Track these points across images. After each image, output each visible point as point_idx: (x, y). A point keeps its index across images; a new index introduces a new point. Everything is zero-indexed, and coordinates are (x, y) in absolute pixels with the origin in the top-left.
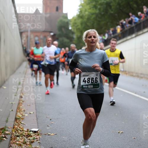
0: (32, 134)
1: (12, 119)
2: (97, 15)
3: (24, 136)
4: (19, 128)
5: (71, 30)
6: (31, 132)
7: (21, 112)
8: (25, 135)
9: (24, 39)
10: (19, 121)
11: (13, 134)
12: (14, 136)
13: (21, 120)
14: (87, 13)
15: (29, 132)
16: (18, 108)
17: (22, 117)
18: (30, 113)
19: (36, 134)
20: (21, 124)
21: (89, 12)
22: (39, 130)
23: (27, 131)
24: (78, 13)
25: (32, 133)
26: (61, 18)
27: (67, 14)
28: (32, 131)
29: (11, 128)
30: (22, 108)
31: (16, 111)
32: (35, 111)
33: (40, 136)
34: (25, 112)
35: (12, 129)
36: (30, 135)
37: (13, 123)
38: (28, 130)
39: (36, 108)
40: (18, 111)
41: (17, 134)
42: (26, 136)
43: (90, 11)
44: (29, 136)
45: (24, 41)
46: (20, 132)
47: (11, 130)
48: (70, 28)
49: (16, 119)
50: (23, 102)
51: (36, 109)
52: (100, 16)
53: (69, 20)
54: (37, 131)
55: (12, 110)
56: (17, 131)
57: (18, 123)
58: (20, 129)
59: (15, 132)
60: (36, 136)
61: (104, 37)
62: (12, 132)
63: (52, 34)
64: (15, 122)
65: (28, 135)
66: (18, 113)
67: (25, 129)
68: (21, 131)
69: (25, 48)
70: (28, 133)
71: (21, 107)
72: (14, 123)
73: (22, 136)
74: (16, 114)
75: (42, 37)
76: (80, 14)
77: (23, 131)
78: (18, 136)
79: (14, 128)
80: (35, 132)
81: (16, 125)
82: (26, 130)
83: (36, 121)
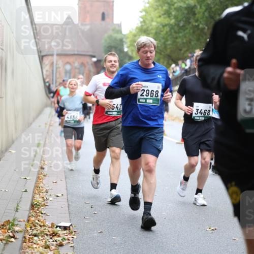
0: (59, 232)
1: (25, 206)
2: (172, 27)
3: (47, 235)
4: (37, 221)
5: (127, 53)
6: (58, 228)
7: (41, 194)
8: (48, 233)
9: (47, 68)
10: (38, 210)
11: (27, 231)
12: (30, 235)
13: (42, 207)
14: (154, 24)
15: (55, 229)
16: (37, 187)
17: (43, 203)
18: (57, 196)
19: (68, 231)
20: (41, 215)
21: (158, 23)
22: (71, 225)
23: (52, 227)
24: (140, 25)
25: (60, 230)
26: (110, 33)
27: (120, 26)
28: (60, 227)
29: (24, 221)
30: (42, 187)
31: (33, 192)
32: (65, 193)
33: (74, 235)
34: (48, 194)
35: (26, 223)
36: (57, 233)
37: (28, 212)
38: (52, 224)
39: (66, 186)
40: (37, 192)
41: (35, 232)
42: (50, 235)
43: (159, 20)
44: (55, 235)
45: (47, 71)
46: (39, 228)
47: (23, 224)
48: (126, 50)
49: (33, 206)
50: (45, 176)
51: (67, 189)
52: (176, 28)
53: (124, 35)
54: (69, 227)
55: (26, 191)
56: (35, 226)
57: (35, 212)
58: (39, 223)
59: (31, 228)
60: (67, 236)
61: (183, 66)
62: (26, 228)
63: (94, 59)
64: (31, 211)
65: (54, 233)
66: (37, 196)
67: (48, 223)
68: (41, 226)
69: (47, 84)
70: (53, 231)
71: (41, 185)
72: (30, 213)
73: (43, 235)
74: (33, 197)
75: (76, 64)
76: (142, 26)
77: (44, 226)
78: (35, 235)
79: (28, 221)
80: (65, 228)
81: (32, 215)
82: (50, 225)
83: (67, 209)
